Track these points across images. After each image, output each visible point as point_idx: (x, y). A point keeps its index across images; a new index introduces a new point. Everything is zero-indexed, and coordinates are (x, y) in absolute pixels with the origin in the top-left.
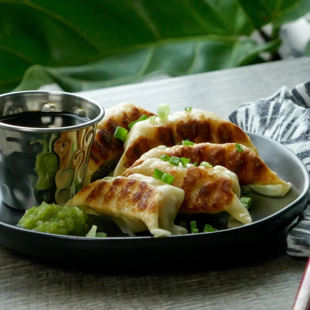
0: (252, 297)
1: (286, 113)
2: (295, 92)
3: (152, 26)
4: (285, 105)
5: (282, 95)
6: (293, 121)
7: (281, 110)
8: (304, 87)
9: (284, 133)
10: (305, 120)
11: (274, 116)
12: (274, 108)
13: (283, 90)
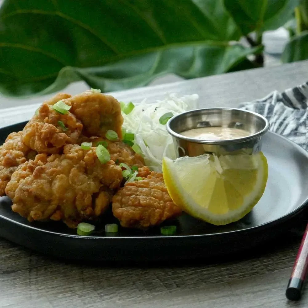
0: (258, 264)
1: (278, 113)
2: (284, 95)
3: (160, 33)
4: (278, 107)
5: (274, 97)
6: (284, 120)
7: (275, 111)
8: (292, 91)
9: (278, 129)
10: (294, 119)
11: (269, 116)
12: (269, 109)
13: (275, 93)
